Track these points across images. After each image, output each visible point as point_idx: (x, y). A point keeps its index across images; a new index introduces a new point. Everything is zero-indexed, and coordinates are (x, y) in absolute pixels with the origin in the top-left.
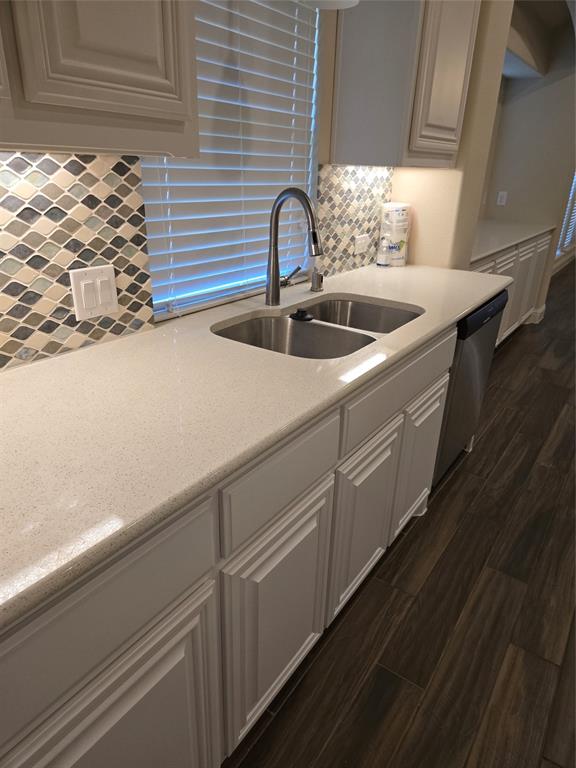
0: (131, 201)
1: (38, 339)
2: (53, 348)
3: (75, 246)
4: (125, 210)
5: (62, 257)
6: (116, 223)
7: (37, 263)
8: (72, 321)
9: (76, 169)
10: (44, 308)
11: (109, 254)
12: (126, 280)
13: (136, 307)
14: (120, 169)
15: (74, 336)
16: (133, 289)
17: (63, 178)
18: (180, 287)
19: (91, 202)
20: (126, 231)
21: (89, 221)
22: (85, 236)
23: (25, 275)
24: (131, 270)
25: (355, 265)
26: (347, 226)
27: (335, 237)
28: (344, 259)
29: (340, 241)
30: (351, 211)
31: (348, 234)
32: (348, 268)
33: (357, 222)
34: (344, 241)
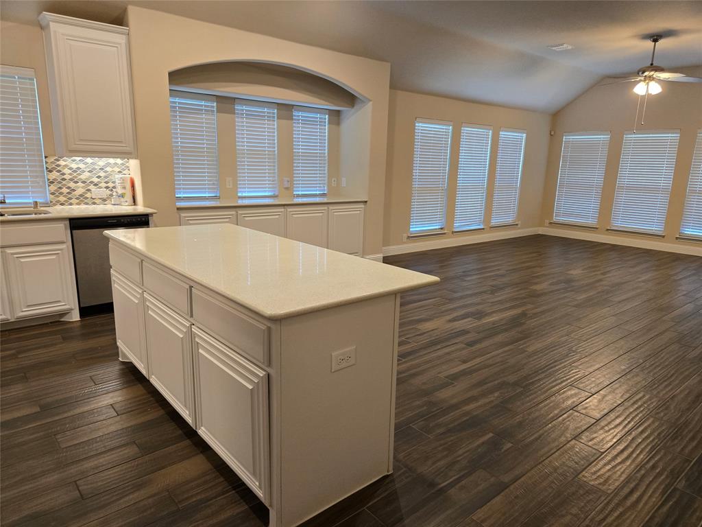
25: (94, 203)
26: (80, 184)
27: (69, 188)
28: (82, 199)
29: (74, 190)
30: (83, 177)
31: (82, 187)
32: (87, 204)
33: (92, 182)
34: (80, 191)
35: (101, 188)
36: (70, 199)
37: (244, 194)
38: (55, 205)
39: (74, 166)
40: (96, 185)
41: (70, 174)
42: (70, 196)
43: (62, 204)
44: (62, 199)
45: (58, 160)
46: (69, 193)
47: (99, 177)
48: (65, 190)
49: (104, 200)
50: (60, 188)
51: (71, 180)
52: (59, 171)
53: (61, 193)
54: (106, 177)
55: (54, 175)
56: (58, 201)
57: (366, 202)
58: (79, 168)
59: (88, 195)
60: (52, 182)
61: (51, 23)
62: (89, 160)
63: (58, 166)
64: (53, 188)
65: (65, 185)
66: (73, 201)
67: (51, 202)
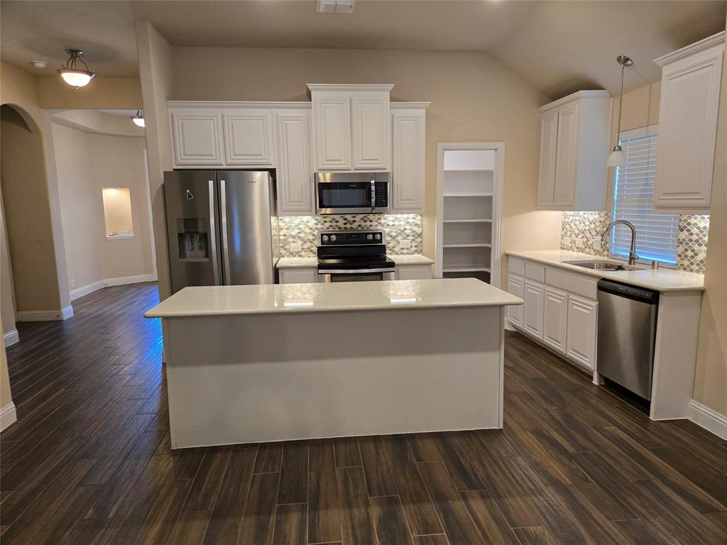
0: (608, 222)
1: (587, 250)
2: (589, 253)
3: (596, 231)
5: (594, 233)
7: (590, 233)
8: (593, 248)
9: (599, 214)
10: (590, 243)
11: (601, 235)
12: (603, 242)
13: (604, 250)
15: (592, 252)
16: (604, 245)
17: (597, 216)
18: (623, 250)
19: (600, 222)
21: (599, 226)
22: (598, 229)
23: (588, 235)
26: (704, 248)
27: (693, 251)
28: (702, 266)
29: (697, 254)
30: (707, 239)
31: (705, 252)
34: (701, 256)
36: (692, 264)
38: (679, 269)
39: (702, 225)
41: (697, 234)
42: (692, 261)
43: (685, 269)
44: (686, 263)
45: (690, 218)
46: (692, 257)
48: (690, 253)
50: (686, 250)
51: (697, 241)
52: (688, 230)
53: (686, 256)
55: (684, 235)
56: (683, 265)
58: (705, 228)
60: (681, 243)
61: (663, 67)
63: (689, 224)
64: (681, 249)
65: (690, 247)
66: (695, 267)
67: (677, 265)
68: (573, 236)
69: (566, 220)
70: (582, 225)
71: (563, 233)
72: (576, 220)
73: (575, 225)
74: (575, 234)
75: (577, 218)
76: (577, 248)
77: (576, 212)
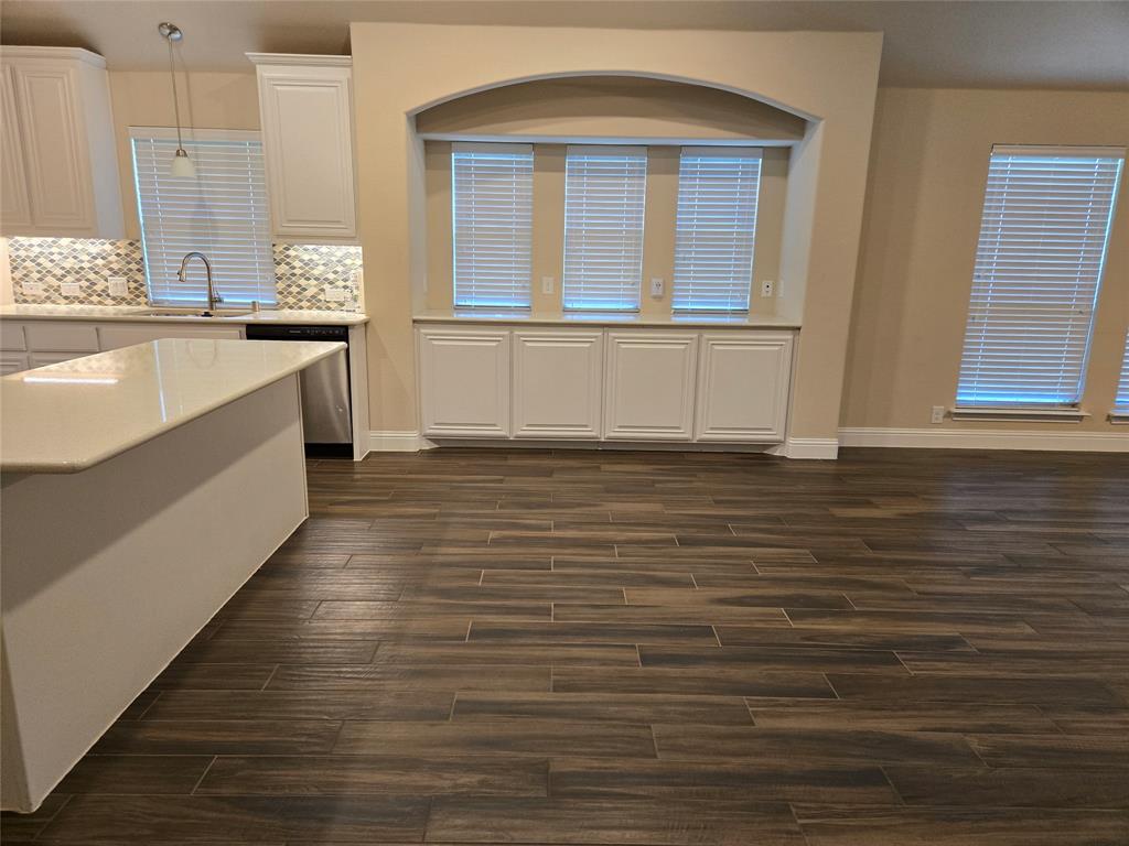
0: (137, 256)
1: (95, 298)
2: (100, 303)
3: (111, 269)
4: (133, 259)
5: (106, 273)
6: (129, 263)
7: (96, 273)
8: (108, 295)
9: (113, 244)
10: (98, 288)
11: (126, 274)
12: (132, 285)
13: (138, 296)
14: (131, 244)
15: (109, 301)
16: (136, 289)
17: (108, 247)
18: (173, 295)
19: (118, 255)
20: (134, 266)
21: (117, 261)
22: (115, 266)
23: (92, 276)
24: (136, 281)
25: (329, 308)
26: (313, 282)
27: (299, 286)
28: (314, 302)
29: (305, 290)
30: (316, 272)
31: (315, 286)
32: (319, 308)
33: (326, 279)
34: (311, 291)
35: (337, 287)
36: (300, 301)
37: (576, 306)
38: (283, 308)
39: (306, 257)
40: (331, 283)
41: (301, 268)
42: (300, 297)
43: (291, 308)
44: (291, 300)
45: (287, 249)
46: (299, 293)
47: (336, 272)
48: (294, 289)
49: (342, 305)
50: (289, 286)
51: (302, 275)
52: (288, 264)
53: (290, 293)
54: (344, 273)
55: (282, 269)
56: (287, 303)
57: (799, 329)
58: (311, 260)
59: (321, 297)
60: (280, 279)
61: (258, 66)
62: (324, 249)
63: (288, 256)
65: (294, 283)
66: (303, 304)
67: (278, 304)
68: (50, 279)
69: (22, 253)
70: (71, 260)
71: (18, 275)
72: (52, 254)
73: (52, 261)
74: (54, 276)
75: (54, 250)
76: (66, 298)
77: (50, 240)
